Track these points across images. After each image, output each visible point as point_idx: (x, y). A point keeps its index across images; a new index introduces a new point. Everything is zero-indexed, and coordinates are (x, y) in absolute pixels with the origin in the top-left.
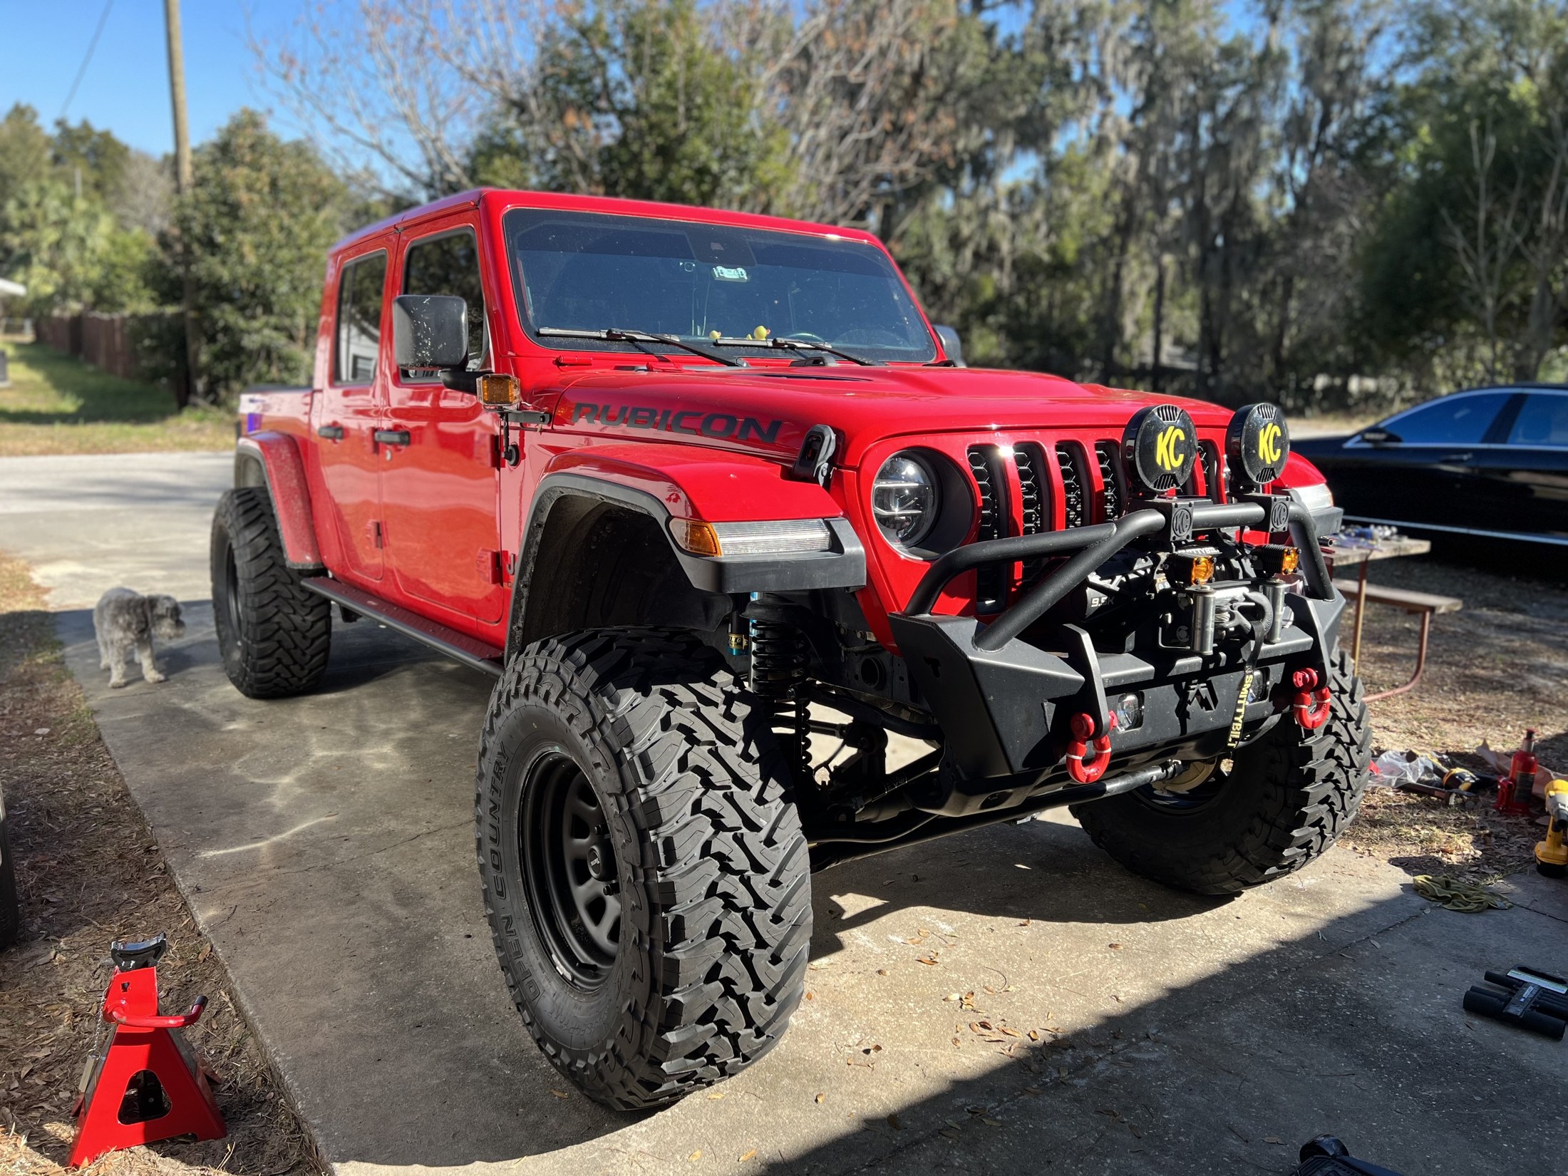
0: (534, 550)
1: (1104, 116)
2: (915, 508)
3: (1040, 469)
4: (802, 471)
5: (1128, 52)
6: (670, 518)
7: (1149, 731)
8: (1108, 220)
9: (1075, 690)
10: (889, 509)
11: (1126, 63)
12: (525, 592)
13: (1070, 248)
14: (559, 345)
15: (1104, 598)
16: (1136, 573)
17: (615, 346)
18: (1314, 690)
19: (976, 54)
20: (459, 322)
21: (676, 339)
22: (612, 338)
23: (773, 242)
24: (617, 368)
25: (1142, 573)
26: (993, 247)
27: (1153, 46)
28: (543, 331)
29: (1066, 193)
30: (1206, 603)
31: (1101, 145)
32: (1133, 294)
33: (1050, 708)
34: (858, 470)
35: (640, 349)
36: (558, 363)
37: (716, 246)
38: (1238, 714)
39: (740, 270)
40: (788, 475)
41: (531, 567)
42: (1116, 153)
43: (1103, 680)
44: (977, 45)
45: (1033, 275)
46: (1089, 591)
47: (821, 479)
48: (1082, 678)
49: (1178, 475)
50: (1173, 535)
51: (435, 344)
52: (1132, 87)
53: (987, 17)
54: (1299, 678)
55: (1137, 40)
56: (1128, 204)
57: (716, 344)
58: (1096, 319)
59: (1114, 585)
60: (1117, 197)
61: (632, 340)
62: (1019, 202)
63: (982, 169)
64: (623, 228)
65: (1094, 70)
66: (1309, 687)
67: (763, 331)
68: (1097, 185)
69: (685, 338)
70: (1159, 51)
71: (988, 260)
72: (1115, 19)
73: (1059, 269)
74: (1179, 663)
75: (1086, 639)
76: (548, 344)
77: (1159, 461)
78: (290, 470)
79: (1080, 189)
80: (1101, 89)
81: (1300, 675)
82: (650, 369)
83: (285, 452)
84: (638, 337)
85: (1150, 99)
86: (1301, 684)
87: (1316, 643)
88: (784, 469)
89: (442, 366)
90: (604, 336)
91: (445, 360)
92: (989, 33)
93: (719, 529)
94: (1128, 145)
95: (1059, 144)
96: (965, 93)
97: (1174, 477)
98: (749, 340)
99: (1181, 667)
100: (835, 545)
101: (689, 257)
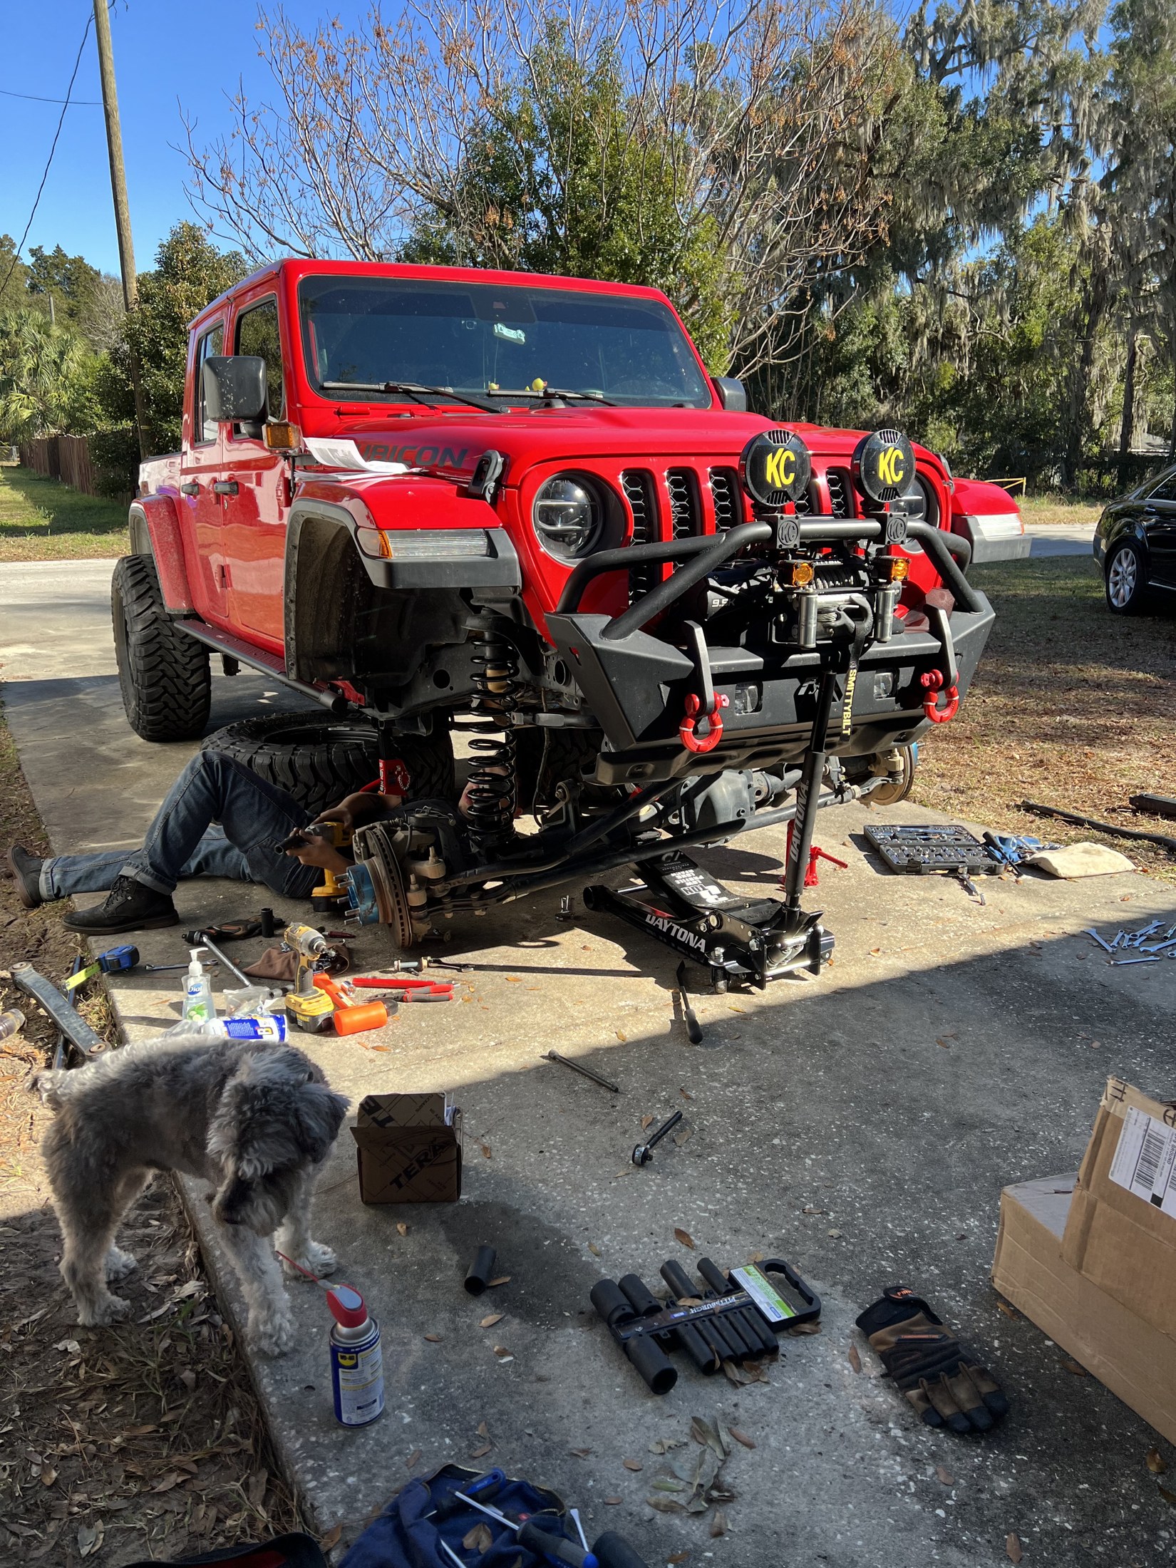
0: (294, 569)
1: (1077, 183)
2: (577, 524)
3: (695, 492)
4: (474, 489)
5: (1102, 109)
6: (357, 528)
7: (769, 715)
8: (1077, 296)
9: (685, 675)
10: (553, 524)
11: (1100, 122)
12: (293, 607)
13: (1036, 330)
14: (342, 397)
15: (725, 601)
16: (756, 579)
17: (393, 397)
18: (940, 689)
19: (933, 123)
20: (257, 378)
21: (450, 390)
22: (390, 390)
23: (554, 300)
24: (389, 416)
25: (763, 579)
26: (950, 332)
27: (1130, 103)
28: (327, 384)
29: (1034, 271)
30: (809, 602)
31: (1069, 215)
32: (1103, 379)
33: (665, 691)
34: (519, 488)
35: (416, 400)
36: (339, 413)
37: (498, 305)
38: (847, 704)
39: (520, 332)
40: (463, 493)
41: (293, 585)
42: (1088, 223)
43: (712, 667)
44: (934, 114)
45: (995, 361)
46: (710, 593)
47: (488, 496)
48: (692, 664)
49: (790, 491)
50: (779, 543)
51: (237, 398)
52: (1107, 151)
53: (950, 81)
54: (926, 679)
55: (1114, 97)
56: (1099, 278)
57: (489, 395)
58: (1063, 407)
59: (734, 590)
60: (1086, 271)
61: (408, 392)
62: (980, 286)
63: (940, 247)
64: (409, 290)
65: (1067, 134)
66: (935, 687)
67: (540, 383)
68: (1066, 261)
69: (458, 390)
70: (1135, 110)
71: (945, 347)
72: (1088, 77)
73: (1025, 354)
74: (792, 657)
75: (699, 633)
76: (328, 396)
77: (769, 479)
78: (167, 526)
79: (1050, 266)
80: (1074, 152)
81: (927, 676)
82: (412, 415)
83: (164, 511)
84: (413, 389)
85: (1126, 162)
86: (927, 684)
87: (944, 648)
88: (460, 488)
89: (245, 418)
90: (382, 387)
91: (246, 412)
92: (950, 100)
93: (392, 536)
94: (1100, 213)
95: (1026, 219)
96: (922, 166)
97: (785, 493)
98: (528, 392)
99: (793, 660)
100: (492, 551)
101: (470, 315)
